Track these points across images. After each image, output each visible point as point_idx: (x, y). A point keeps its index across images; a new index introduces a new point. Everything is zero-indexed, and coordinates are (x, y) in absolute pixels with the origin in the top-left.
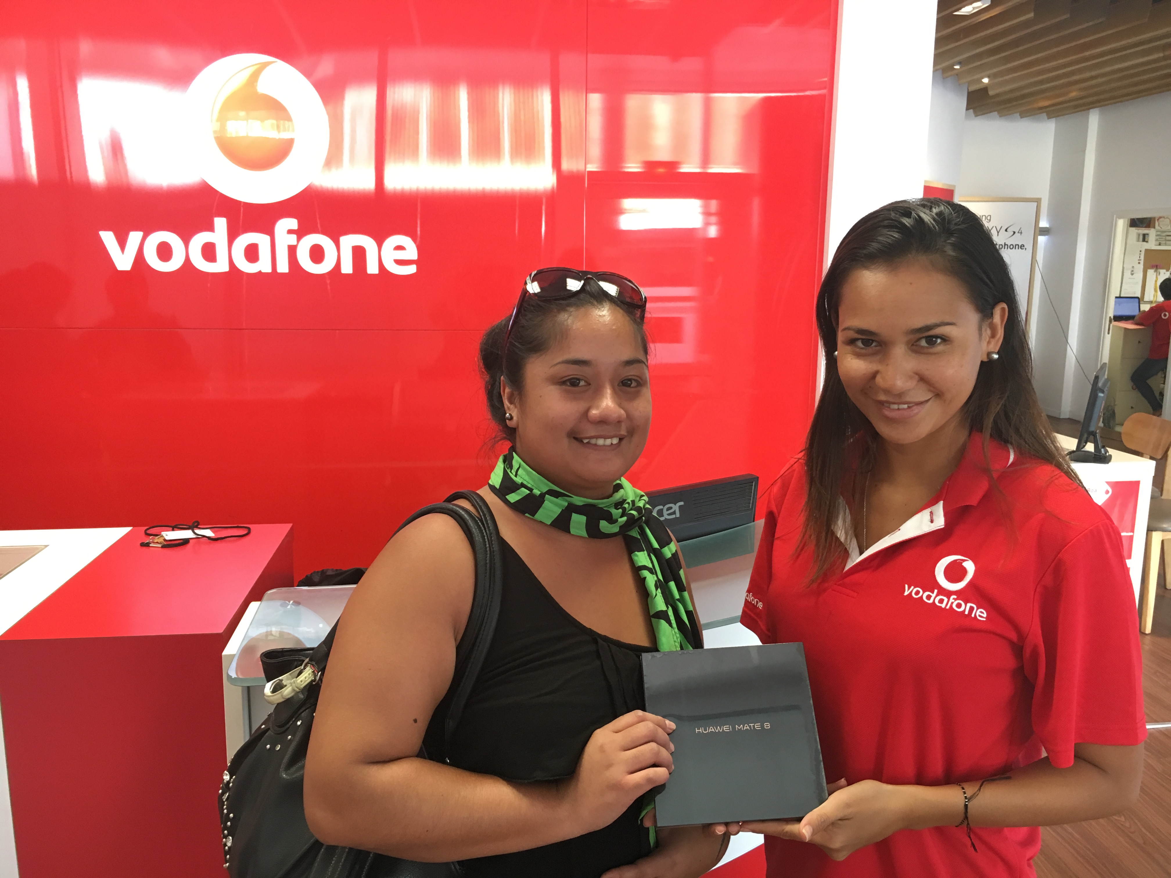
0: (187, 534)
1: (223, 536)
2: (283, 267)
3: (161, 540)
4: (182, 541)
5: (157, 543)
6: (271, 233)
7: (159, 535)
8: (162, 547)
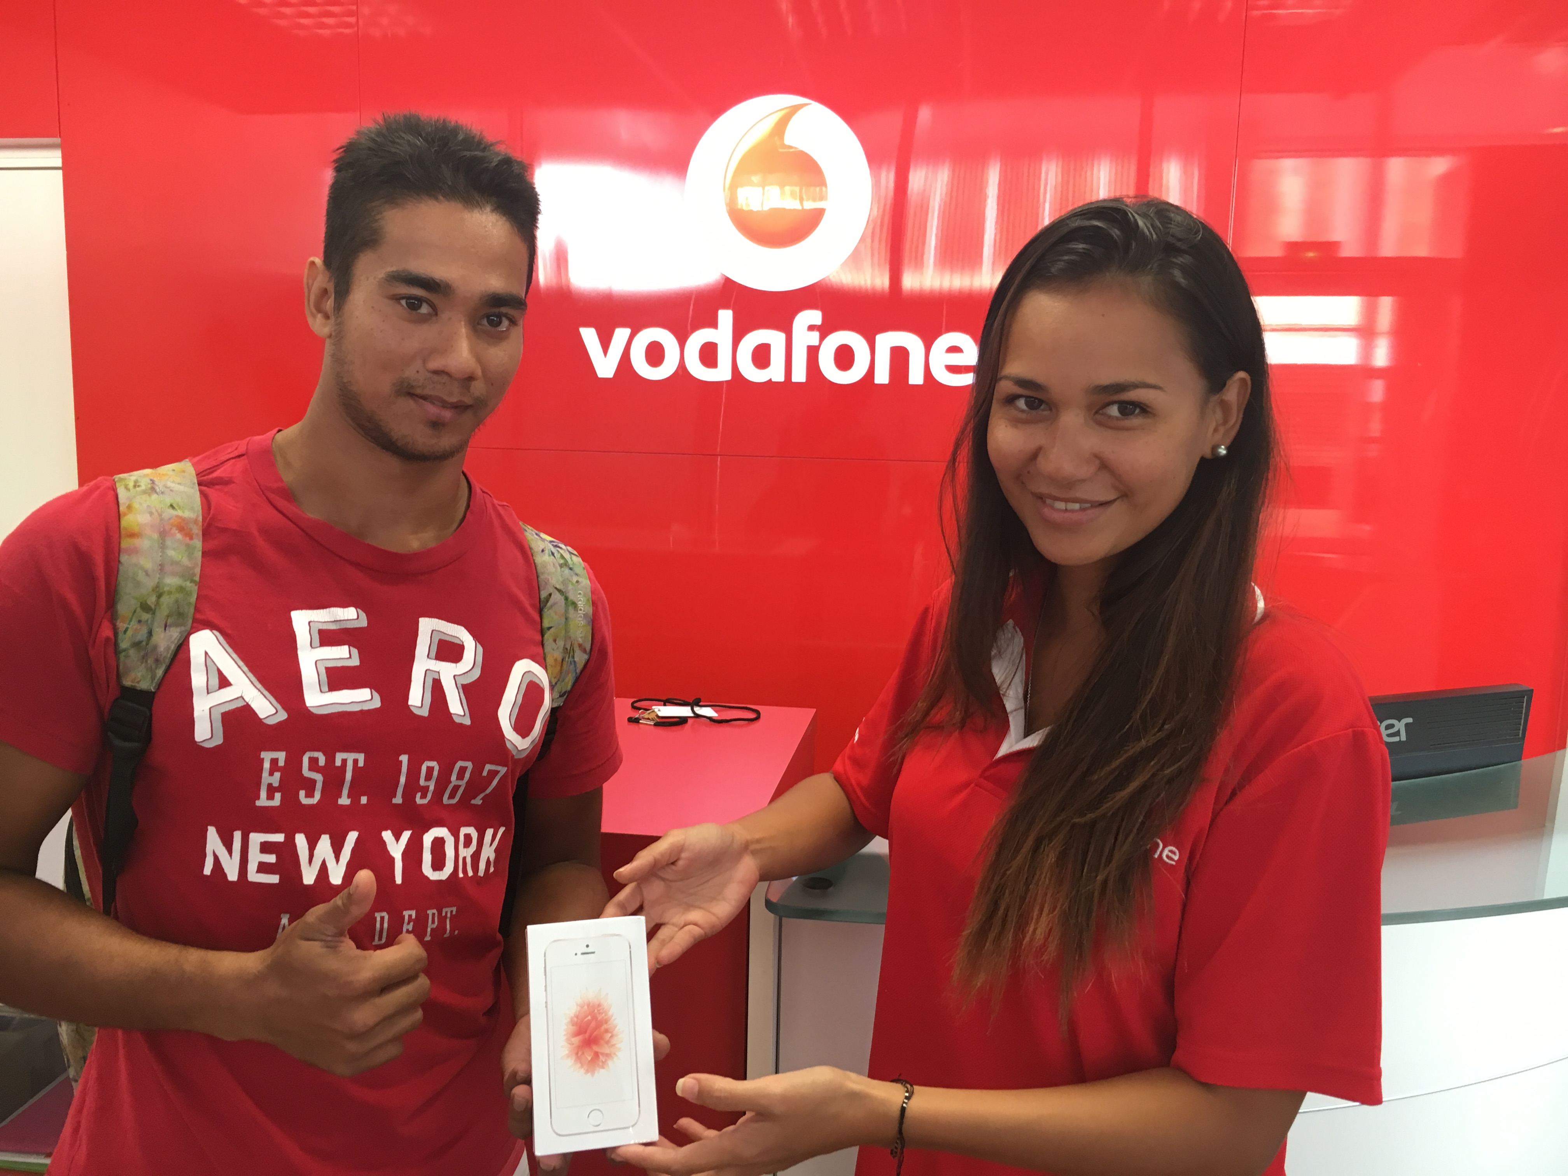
0: (684, 711)
1: (728, 718)
2: (799, 375)
3: (652, 716)
4: (678, 719)
5: (648, 719)
6: (787, 328)
7: (649, 710)
8: (655, 725)
